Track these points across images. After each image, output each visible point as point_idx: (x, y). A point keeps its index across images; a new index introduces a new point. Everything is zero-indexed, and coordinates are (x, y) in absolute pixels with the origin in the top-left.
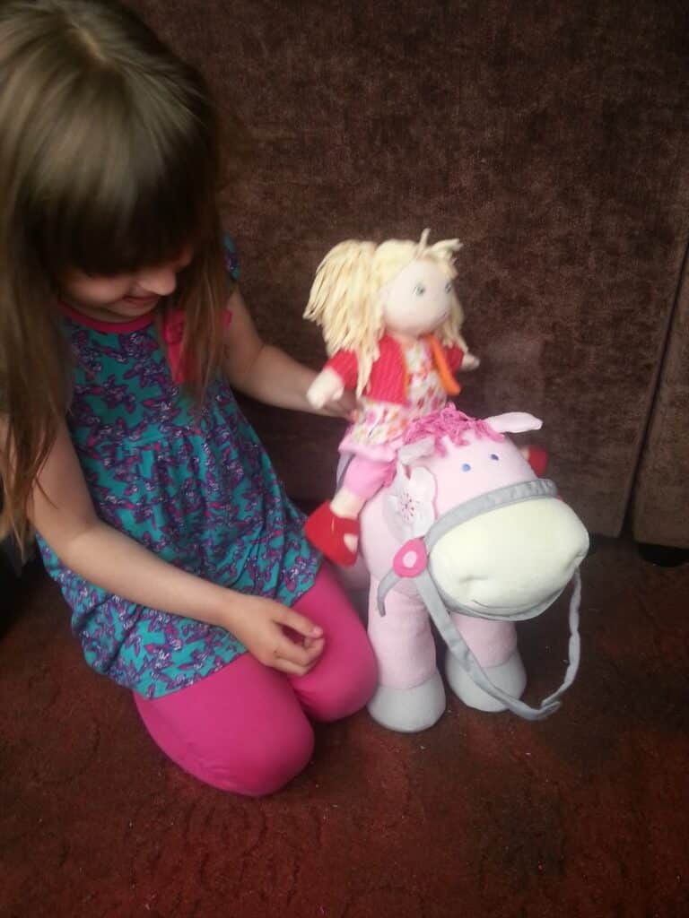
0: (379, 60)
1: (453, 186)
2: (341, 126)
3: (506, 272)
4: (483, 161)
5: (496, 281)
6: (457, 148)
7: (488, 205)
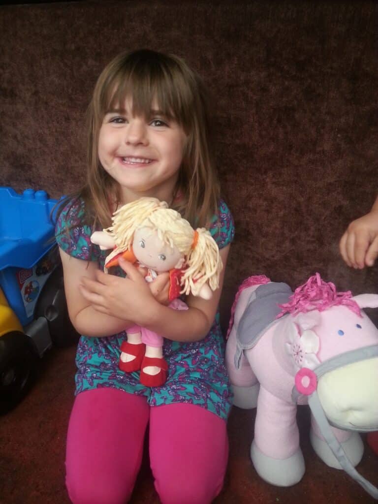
0: (280, 74)
1: (318, 149)
2: (254, 111)
3: (348, 202)
4: (339, 135)
5: (341, 207)
6: (323, 128)
7: (340, 162)
